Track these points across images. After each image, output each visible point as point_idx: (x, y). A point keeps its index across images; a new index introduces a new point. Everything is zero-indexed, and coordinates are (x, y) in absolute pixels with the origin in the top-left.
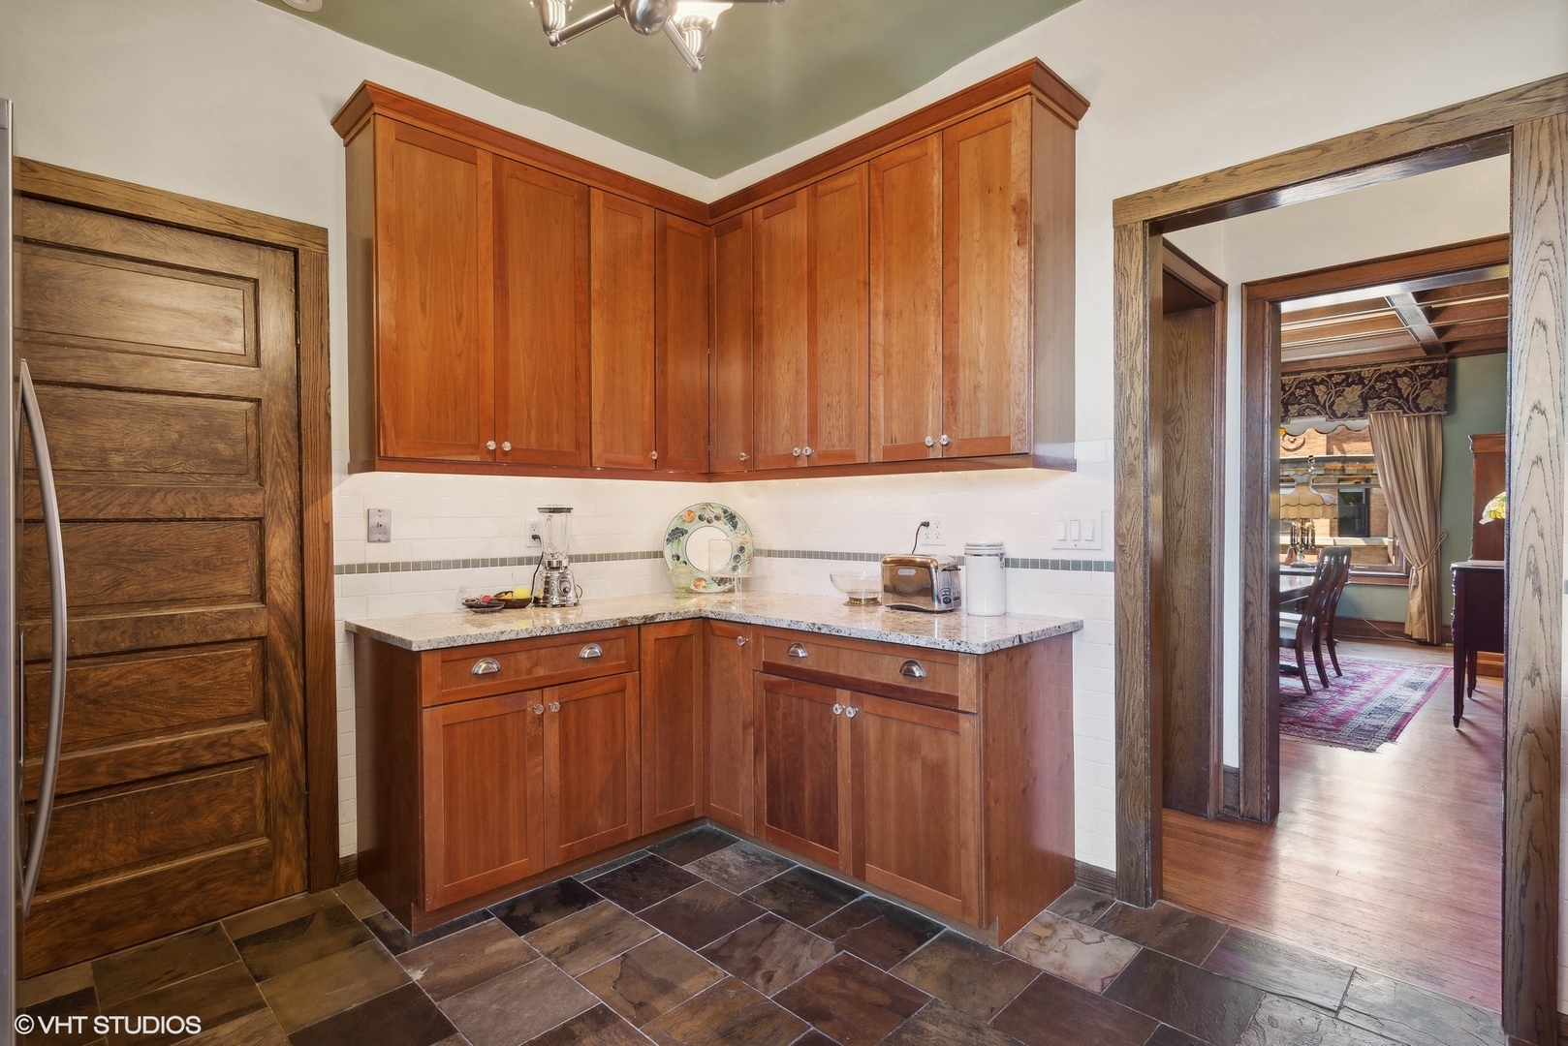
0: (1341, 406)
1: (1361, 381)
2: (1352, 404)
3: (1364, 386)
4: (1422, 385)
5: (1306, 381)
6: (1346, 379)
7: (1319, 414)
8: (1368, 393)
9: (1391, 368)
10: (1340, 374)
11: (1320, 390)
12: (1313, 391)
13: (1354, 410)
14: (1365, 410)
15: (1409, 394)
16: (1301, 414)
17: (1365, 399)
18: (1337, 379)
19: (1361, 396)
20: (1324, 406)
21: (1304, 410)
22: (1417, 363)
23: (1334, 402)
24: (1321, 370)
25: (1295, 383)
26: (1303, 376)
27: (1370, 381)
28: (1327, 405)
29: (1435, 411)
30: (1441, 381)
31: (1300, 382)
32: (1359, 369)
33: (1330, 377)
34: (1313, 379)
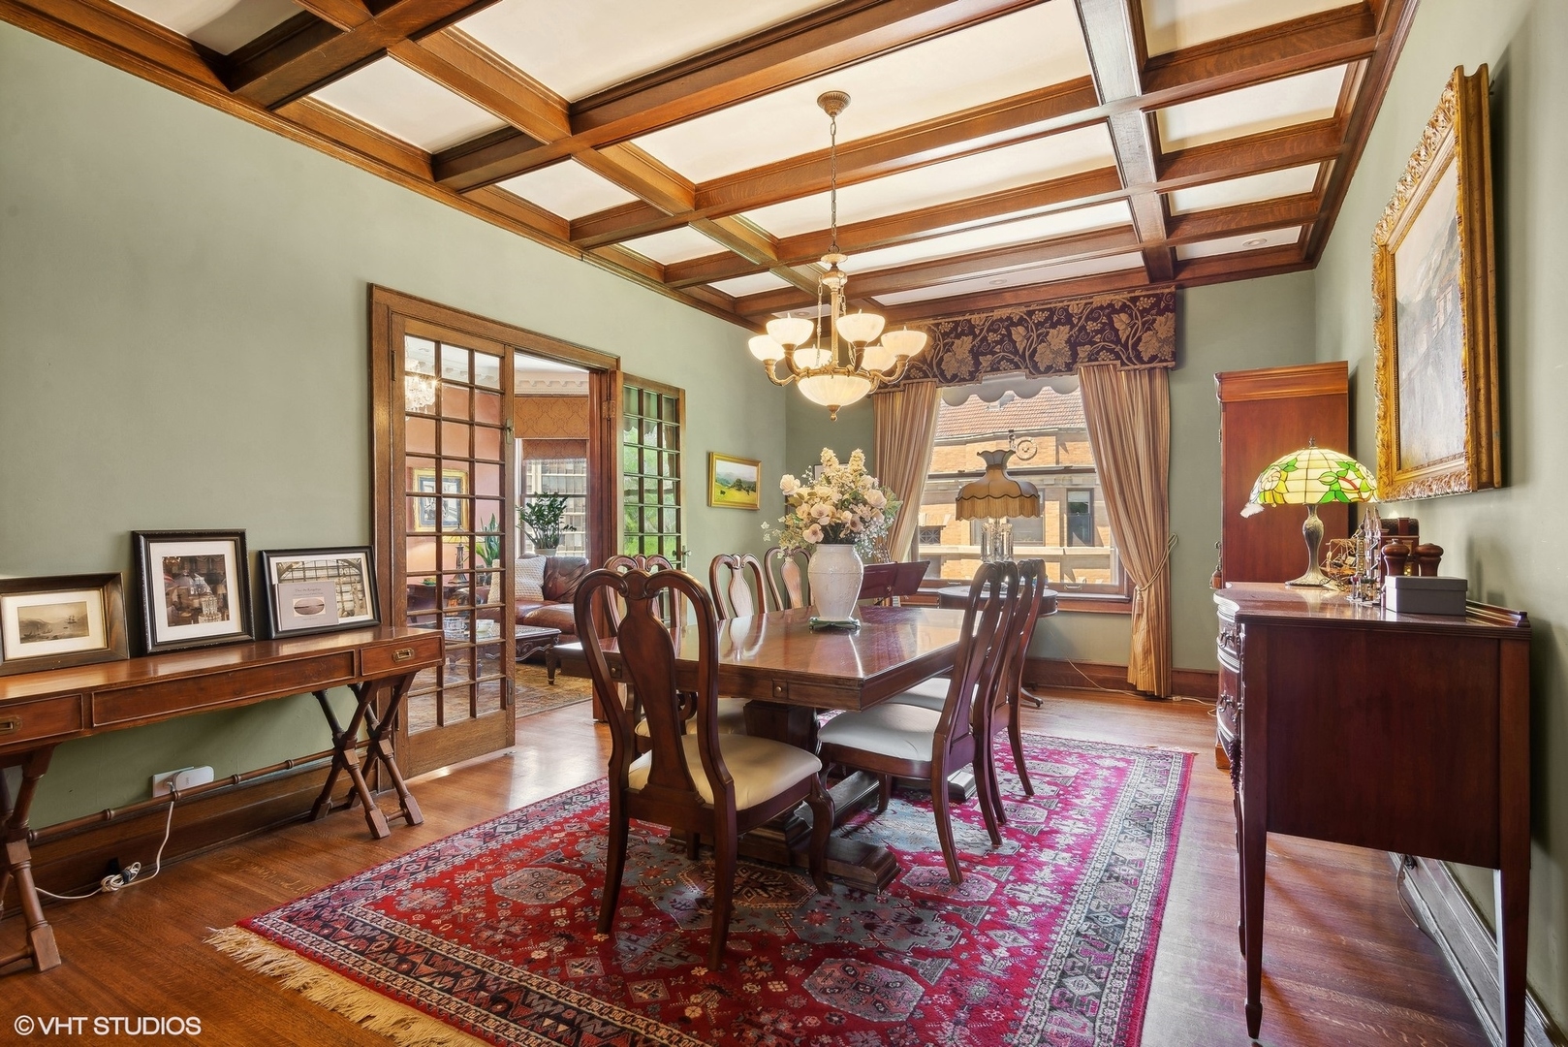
0: (1044, 357)
1: (1068, 319)
2: (1057, 353)
3: (1073, 326)
4: (1144, 324)
5: (1001, 320)
6: (1050, 318)
7: (1017, 367)
8: (1077, 337)
9: (1104, 300)
10: (1043, 310)
11: (1018, 333)
12: (1010, 334)
13: (1061, 362)
14: (1075, 362)
15: (1128, 337)
16: (995, 369)
17: (1073, 344)
18: (1039, 317)
19: (1068, 341)
20: (1023, 356)
21: (999, 362)
22: (1137, 294)
23: (1035, 350)
24: (1020, 304)
25: (987, 324)
26: (997, 314)
27: (1079, 319)
28: (1027, 354)
29: (1161, 361)
30: (1167, 318)
31: (993, 323)
32: (1066, 303)
33: (1030, 313)
34: (1009, 318)
